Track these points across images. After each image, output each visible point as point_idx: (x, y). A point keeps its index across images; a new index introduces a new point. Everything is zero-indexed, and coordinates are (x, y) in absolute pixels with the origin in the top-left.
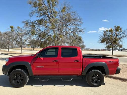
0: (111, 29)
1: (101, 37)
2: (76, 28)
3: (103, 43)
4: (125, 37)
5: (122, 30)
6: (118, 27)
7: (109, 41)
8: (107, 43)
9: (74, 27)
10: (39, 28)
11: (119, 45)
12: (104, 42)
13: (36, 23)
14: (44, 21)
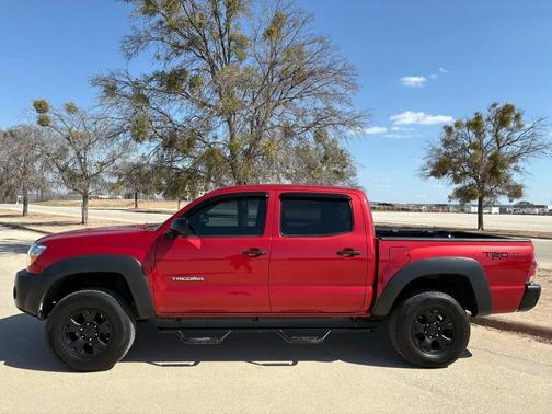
0: (478, 118)
1: (434, 149)
2: (330, 108)
3: (439, 177)
4: (536, 153)
5: (524, 119)
6: (508, 109)
7: (467, 169)
8: (457, 180)
9: (320, 104)
10: (163, 108)
11: (508, 188)
12: (444, 174)
13: (154, 84)
14: (188, 78)
